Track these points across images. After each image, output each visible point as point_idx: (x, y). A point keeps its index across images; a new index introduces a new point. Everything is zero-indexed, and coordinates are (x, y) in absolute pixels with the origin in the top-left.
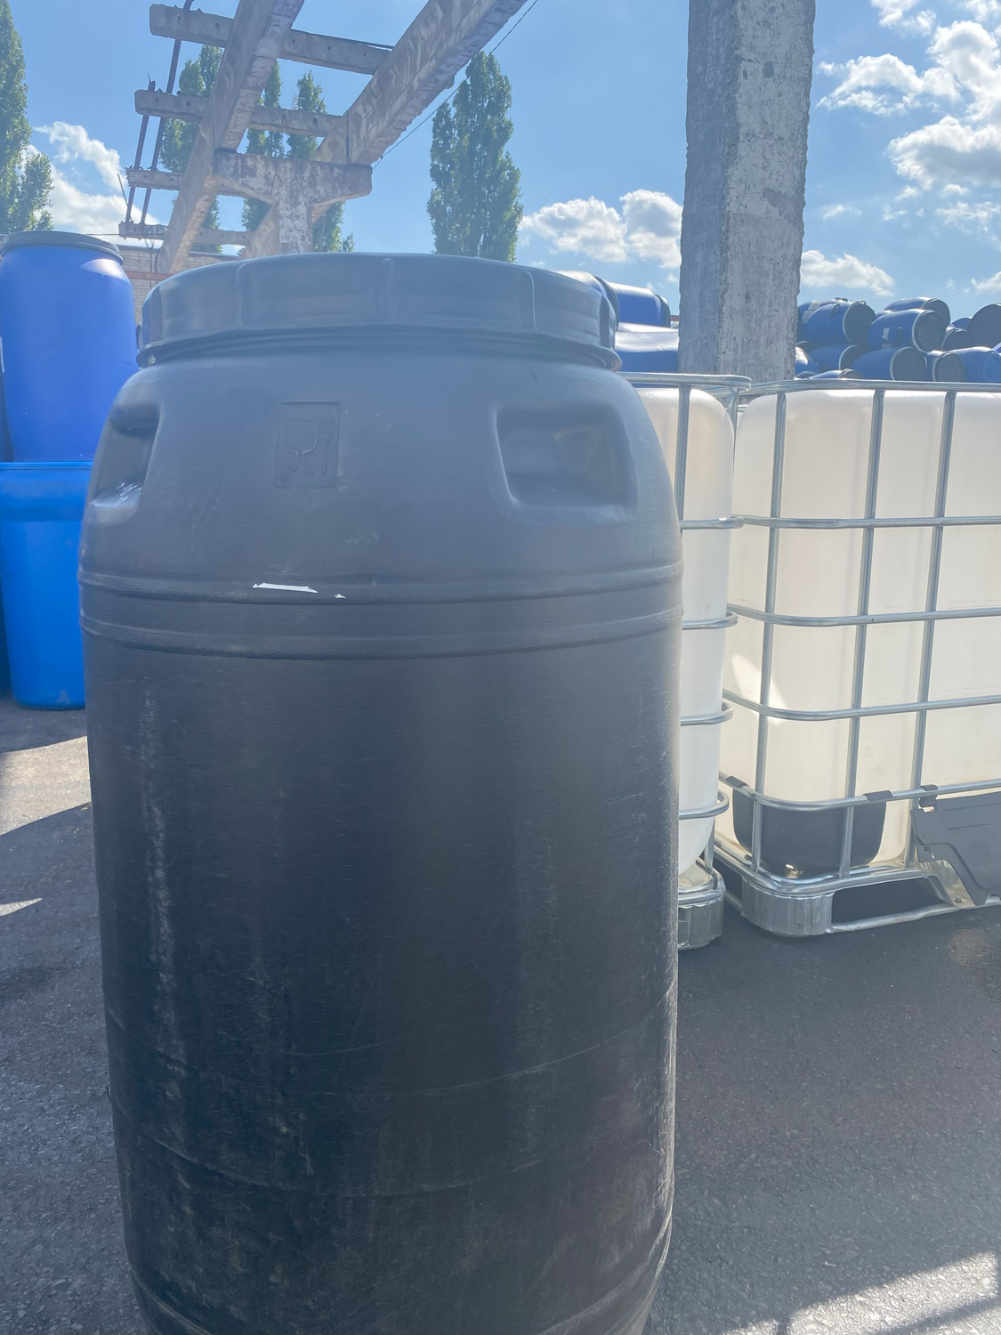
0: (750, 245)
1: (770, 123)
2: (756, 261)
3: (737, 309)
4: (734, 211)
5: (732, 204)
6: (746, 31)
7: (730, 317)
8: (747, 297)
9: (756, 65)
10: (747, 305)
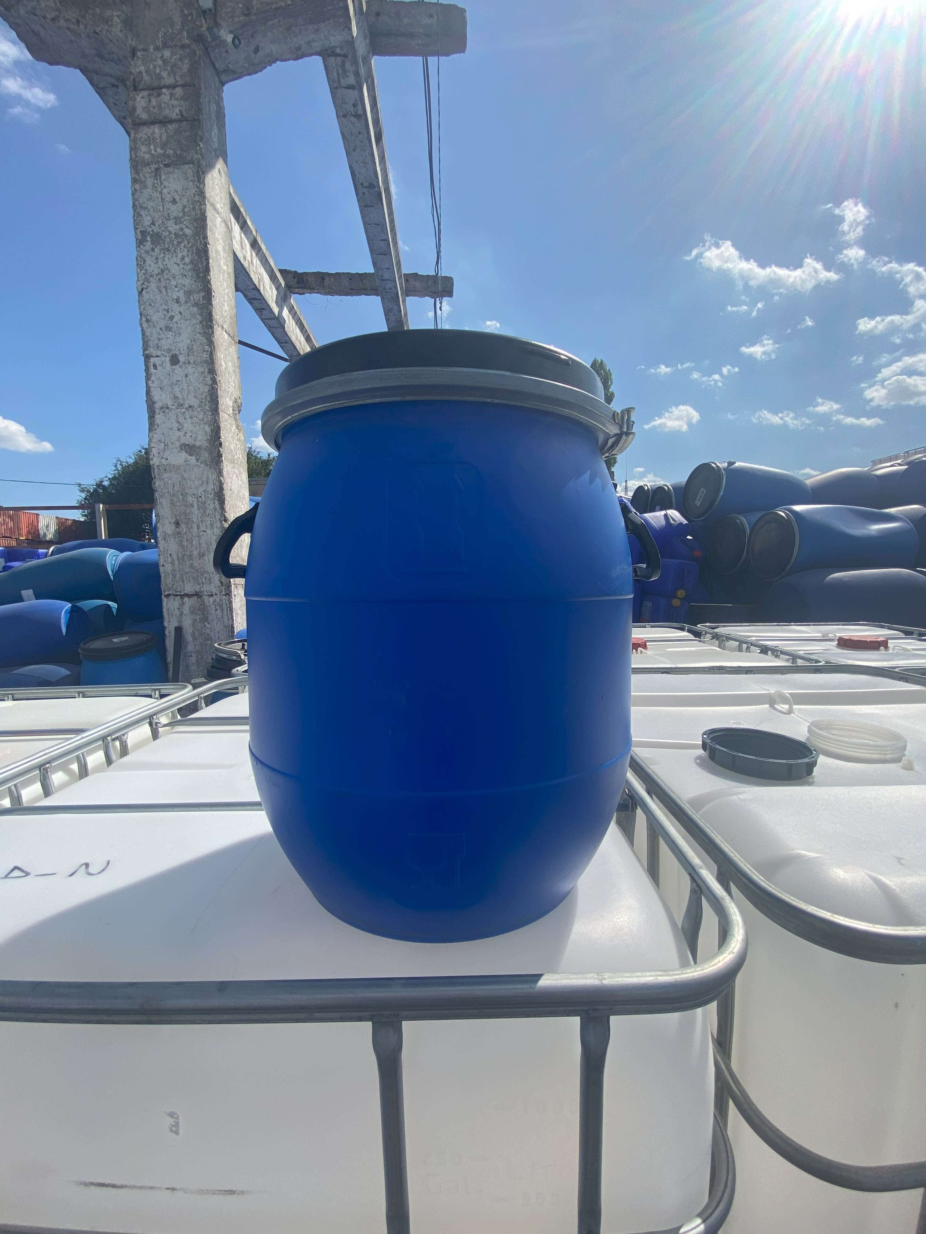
0: (174, 486)
1: (180, 396)
2: (181, 497)
3: (169, 532)
4: (157, 463)
5: (155, 459)
6: (152, 336)
7: (165, 539)
8: (177, 524)
9: (163, 358)
10: (178, 530)
